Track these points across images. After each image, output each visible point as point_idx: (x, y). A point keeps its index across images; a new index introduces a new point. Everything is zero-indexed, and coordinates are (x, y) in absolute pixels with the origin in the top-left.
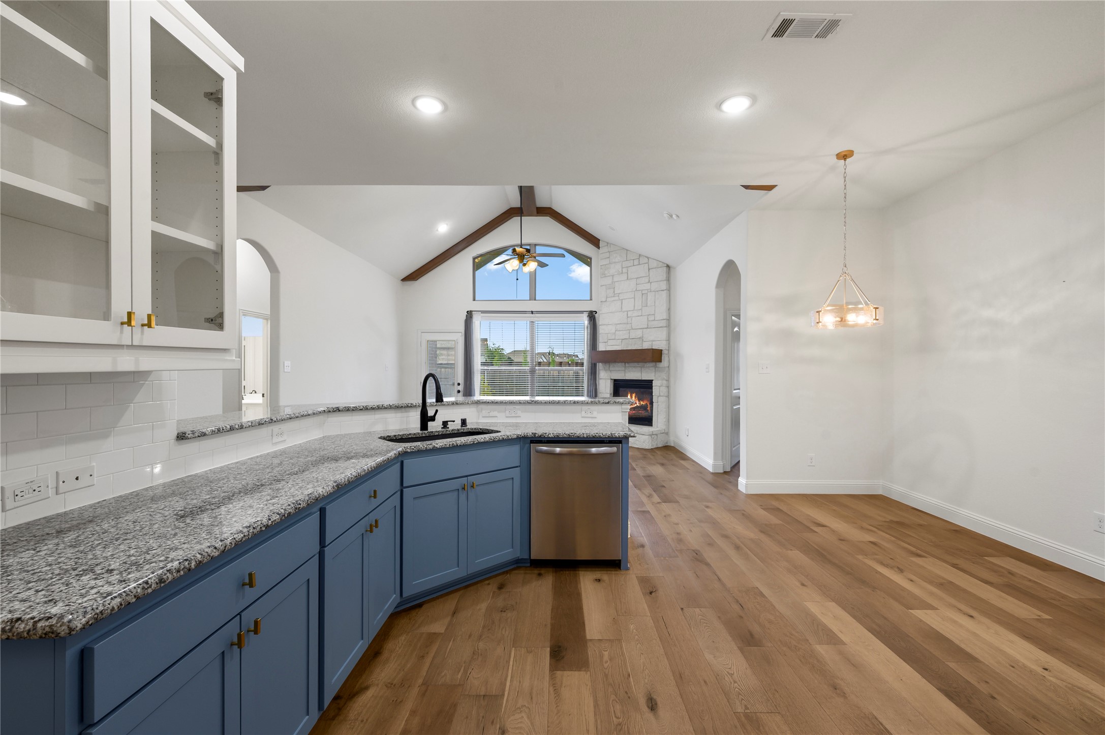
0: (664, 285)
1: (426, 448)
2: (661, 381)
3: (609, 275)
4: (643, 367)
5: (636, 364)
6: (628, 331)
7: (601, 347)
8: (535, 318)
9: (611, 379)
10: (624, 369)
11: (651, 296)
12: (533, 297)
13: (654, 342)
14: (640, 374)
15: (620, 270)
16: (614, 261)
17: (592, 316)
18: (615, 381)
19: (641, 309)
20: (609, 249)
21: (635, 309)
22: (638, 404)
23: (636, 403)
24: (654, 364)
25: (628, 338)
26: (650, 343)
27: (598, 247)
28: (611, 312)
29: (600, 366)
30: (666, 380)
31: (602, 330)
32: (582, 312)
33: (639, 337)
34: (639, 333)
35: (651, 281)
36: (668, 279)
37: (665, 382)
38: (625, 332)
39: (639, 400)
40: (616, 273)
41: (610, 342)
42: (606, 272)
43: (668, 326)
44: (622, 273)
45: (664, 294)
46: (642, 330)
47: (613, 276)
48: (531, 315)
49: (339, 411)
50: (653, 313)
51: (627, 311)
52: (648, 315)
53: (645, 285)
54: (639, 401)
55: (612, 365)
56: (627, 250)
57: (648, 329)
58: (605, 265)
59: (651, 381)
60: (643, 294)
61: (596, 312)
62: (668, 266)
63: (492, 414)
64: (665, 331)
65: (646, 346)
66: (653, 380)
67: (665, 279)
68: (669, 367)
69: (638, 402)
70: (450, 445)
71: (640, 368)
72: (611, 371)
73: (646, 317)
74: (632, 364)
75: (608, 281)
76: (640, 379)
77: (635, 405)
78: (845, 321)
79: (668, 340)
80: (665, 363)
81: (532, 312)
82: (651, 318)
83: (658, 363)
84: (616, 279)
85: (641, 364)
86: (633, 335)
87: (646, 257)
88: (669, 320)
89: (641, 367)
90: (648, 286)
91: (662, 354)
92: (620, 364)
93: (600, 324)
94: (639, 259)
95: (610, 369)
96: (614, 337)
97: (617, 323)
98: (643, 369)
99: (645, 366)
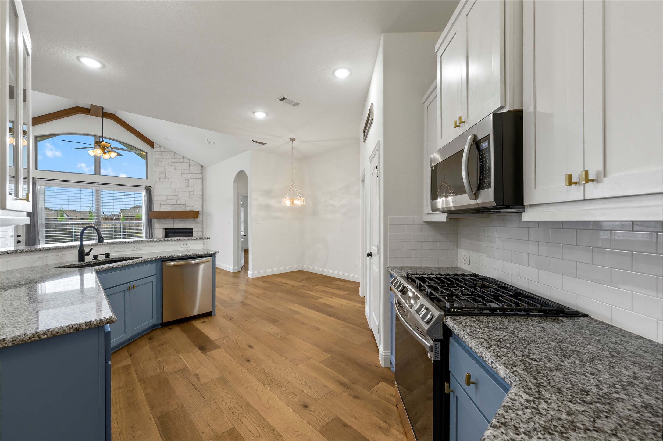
0: (199, 176)
1: (108, 268)
2: (198, 229)
3: (161, 165)
4: (187, 221)
5: (182, 219)
6: (176, 200)
7: (156, 209)
8: (100, 188)
9: (163, 228)
10: (173, 222)
11: (191, 182)
12: (98, 172)
13: (193, 207)
14: (184, 225)
15: (170, 164)
16: (165, 157)
17: (148, 190)
18: (166, 229)
19: (185, 188)
20: (161, 149)
21: (181, 187)
24: (194, 219)
25: (176, 204)
26: (191, 207)
27: (153, 147)
28: (163, 188)
29: (155, 220)
30: (201, 228)
31: (156, 199)
32: (141, 186)
33: (183, 204)
34: (183, 202)
35: (191, 173)
36: (202, 173)
37: (200, 229)
38: (173, 200)
40: (167, 165)
41: (162, 206)
42: (159, 163)
43: (202, 198)
44: (171, 165)
45: (200, 181)
46: (185, 200)
47: (164, 166)
48: (97, 185)
49: (8, 253)
50: (193, 191)
51: (175, 188)
52: (189, 192)
53: (187, 174)
55: (164, 220)
56: (174, 153)
57: (190, 200)
58: (159, 159)
59: (192, 229)
60: (185, 179)
61: (151, 187)
62: (202, 166)
63: (121, 250)
64: (200, 201)
65: (188, 209)
66: (193, 228)
67: (200, 173)
68: (202, 221)
70: (121, 265)
71: (184, 222)
72: (163, 224)
73: (188, 193)
74: (179, 220)
75: (161, 169)
76: (184, 228)
78: (293, 203)
79: (202, 206)
80: (200, 219)
81: (98, 184)
82: (191, 193)
83: (196, 219)
84: (166, 168)
85: (185, 220)
86: (179, 202)
87: (188, 159)
88: (202, 195)
89: (185, 221)
90: (189, 175)
91: (198, 214)
92: (170, 219)
93: (155, 194)
94: (183, 159)
95: (163, 222)
96: (165, 203)
97: (167, 195)
98: (186, 222)
99: (188, 220)
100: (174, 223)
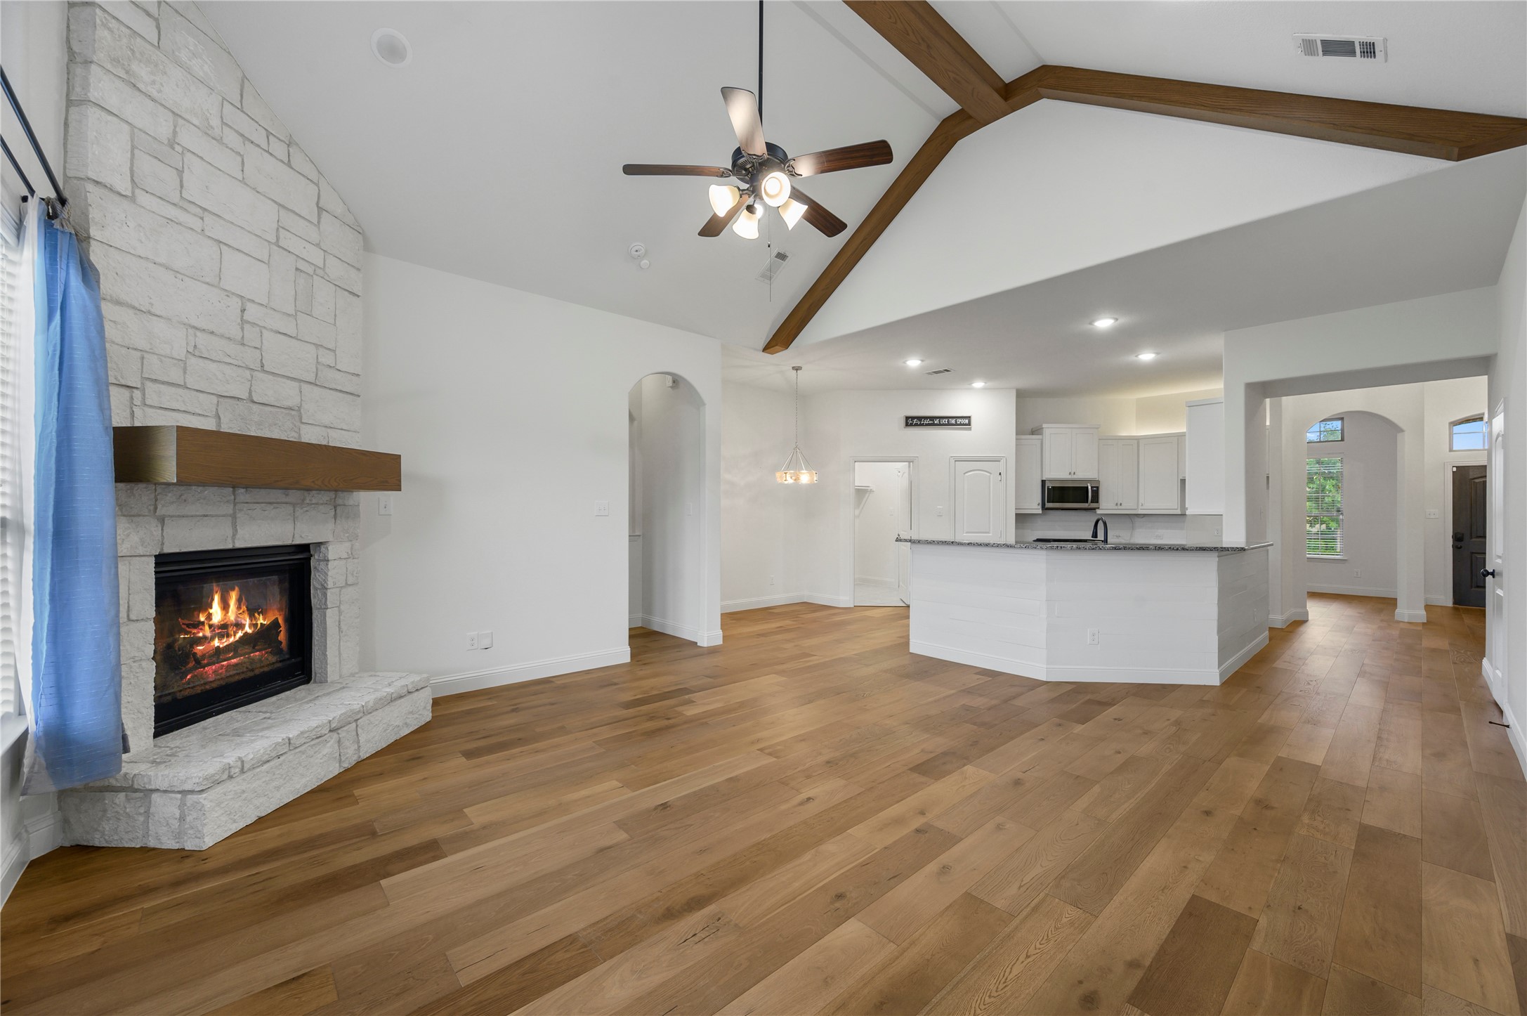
2: (348, 546)
5: (276, 495)
6: (246, 372)
9: (151, 554)
10: (229, 509)
11: (323, 292)
13: (331, 432)
19: (298, 317)
21: (273, 303)
22: (248, 629)
23: (239, 626)
25: (244, 394)
26: (323, 431)
33: (289, 403)
34: (288, 393)
35: (324, 248)
39: (252, 612)
46: (294, 383)
50: (332, 344)
52: (318, 345)
53: (308, 245)
54: (252, 616)
57: (315, 389)
60: (300, 268)
62: (363, 232)
64: (358, 407)
65: (311, 436)
67: (361, 266)
69: (247, 622)
71: (290, 508)
72: (162, 520)
73: (310, 349)
77: (240, 634)
82: (328, 359)
85: (294, 495)
86: (267, 390)
87: (309, 158)
89: (294, 505)
92: (209, 492)
94: (289, 145)
95: (160, 511)
96: (175, 375)
97: (194, 322)
98: (299, 512)
99: (308, 501)
100: (234, 517)
